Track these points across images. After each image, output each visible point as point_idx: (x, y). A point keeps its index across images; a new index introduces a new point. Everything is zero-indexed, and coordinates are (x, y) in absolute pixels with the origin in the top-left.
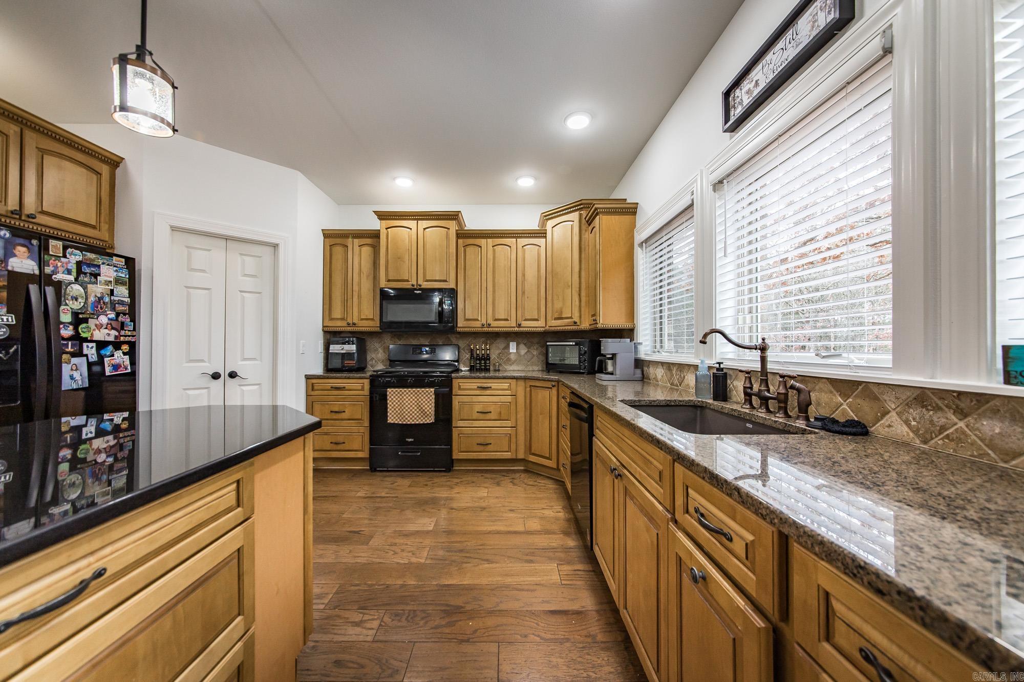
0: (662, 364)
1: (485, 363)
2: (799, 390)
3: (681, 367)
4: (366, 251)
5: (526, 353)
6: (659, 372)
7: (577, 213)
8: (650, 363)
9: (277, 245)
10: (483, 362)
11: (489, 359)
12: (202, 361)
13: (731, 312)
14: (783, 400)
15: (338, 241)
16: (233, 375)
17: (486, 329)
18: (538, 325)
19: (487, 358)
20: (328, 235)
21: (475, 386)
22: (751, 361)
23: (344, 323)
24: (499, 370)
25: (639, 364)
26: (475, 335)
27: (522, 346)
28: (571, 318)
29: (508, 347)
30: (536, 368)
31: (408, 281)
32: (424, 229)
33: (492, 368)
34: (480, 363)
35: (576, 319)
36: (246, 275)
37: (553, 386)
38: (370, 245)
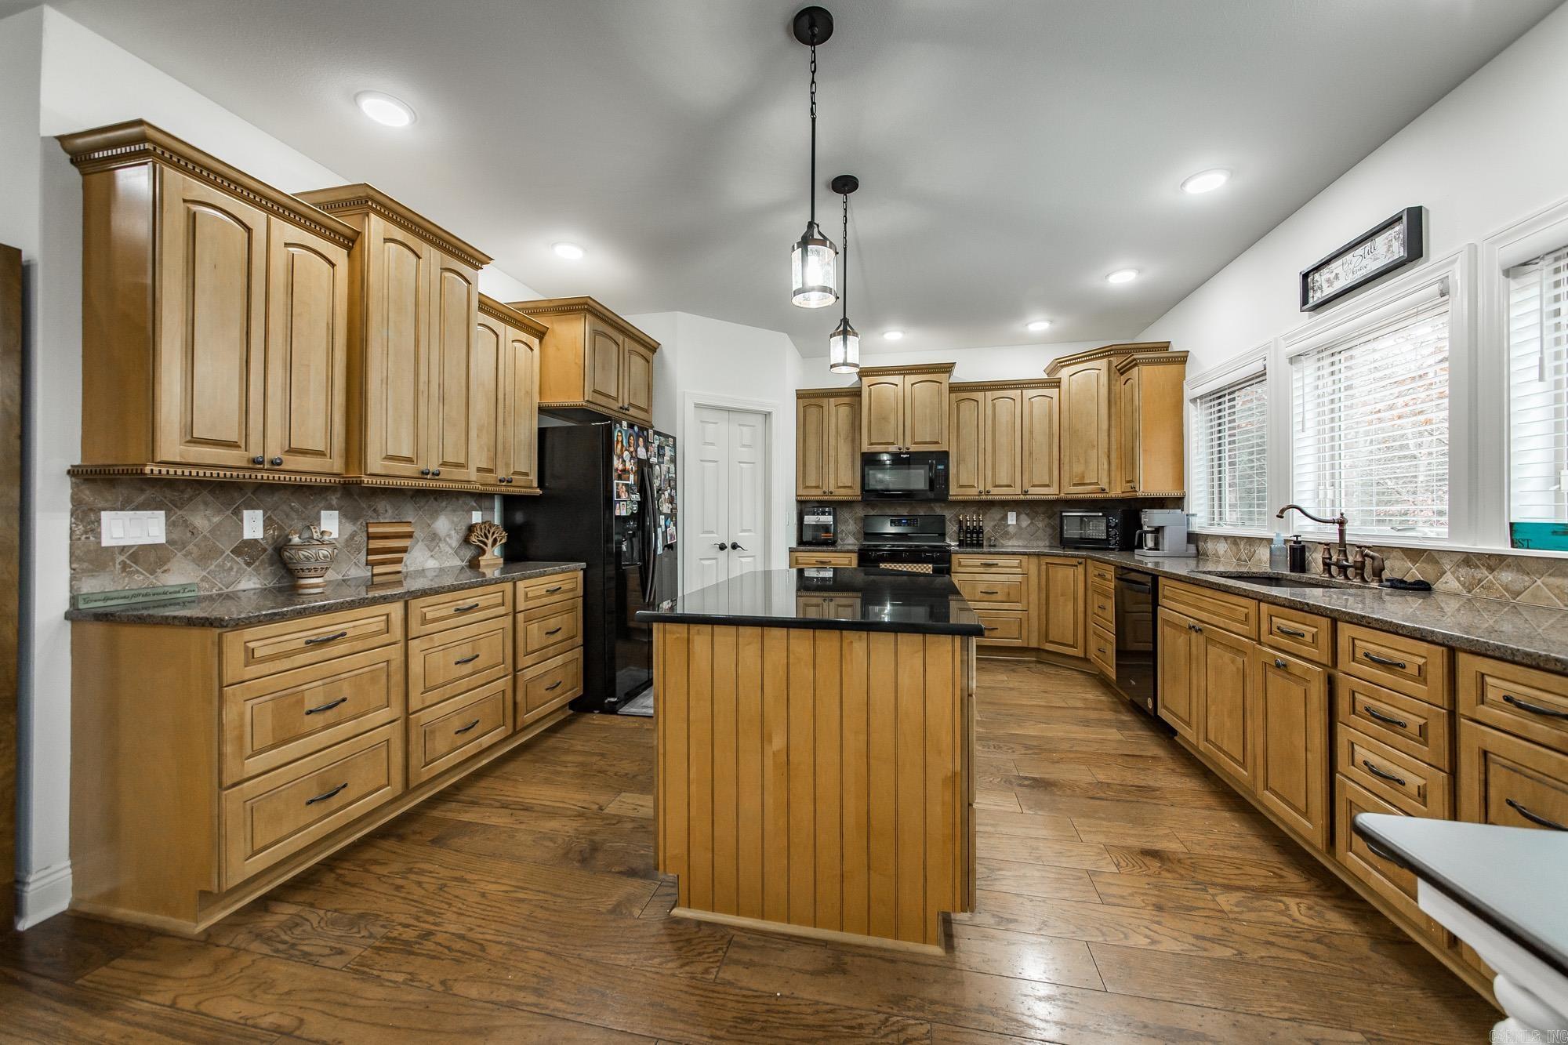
0: (1226, 538)
1: (978, 537)
2: (1373, 558)
3: (1250, 540)
4: (844, 411)
5: (1029, 525)
6: (1222, 548)
7: (1105, 360)
8: (1207, 537)
9: (770, 413)
10: (975, 535)
11: (982, 533)
12: (712, 532)
13: (1310, 486)
14: (1360, 568)
15: (813, 401)
16: (735, 546)
17: (984, 497)
18: (1051, 492)
19: (979, 531)
20: (801, 395)
21: (978, 562)
22: (1331, 534)
23: (819, 492)
24: (994, 546)
25: (1192, 538)
26: (965, 504)
27: (1023, 517)
28: (1097, 484)
29: (1005, 518)
30: (1041, 544)
31: (893, 444)
32: (912, 385)
33: (985, 543)
34: (971, 537)
35: (1104, 484)
36: (744, 446)
37: (1080, 563)
38: (850, 405)
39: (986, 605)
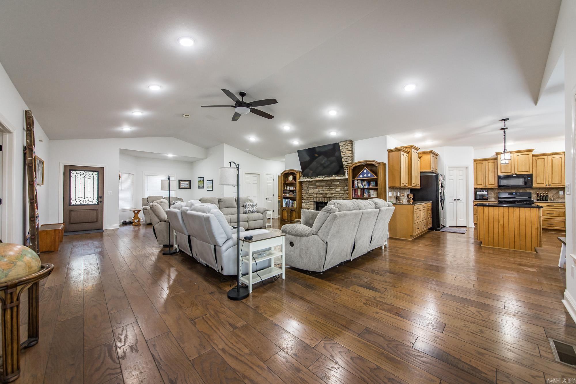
1: (546, 198)
4: (491, 164)
9: (467, 167)
11: (548, 197)
12: (453, 197)
15: (479, 162)
16: (458, 200)
17: (548, 187)
19: (546, 196)
20: (475, 161)
21: (546, 205)
23: (482, 186)
24: (553, 200)
26: (540, 188)
29: (559, 192)
31: (510, 172)
32: (517, 156)
33: (549, 200)
34: (543, 198)
36: (460, 175)
38: (493, 162)
39: (549, 217)
